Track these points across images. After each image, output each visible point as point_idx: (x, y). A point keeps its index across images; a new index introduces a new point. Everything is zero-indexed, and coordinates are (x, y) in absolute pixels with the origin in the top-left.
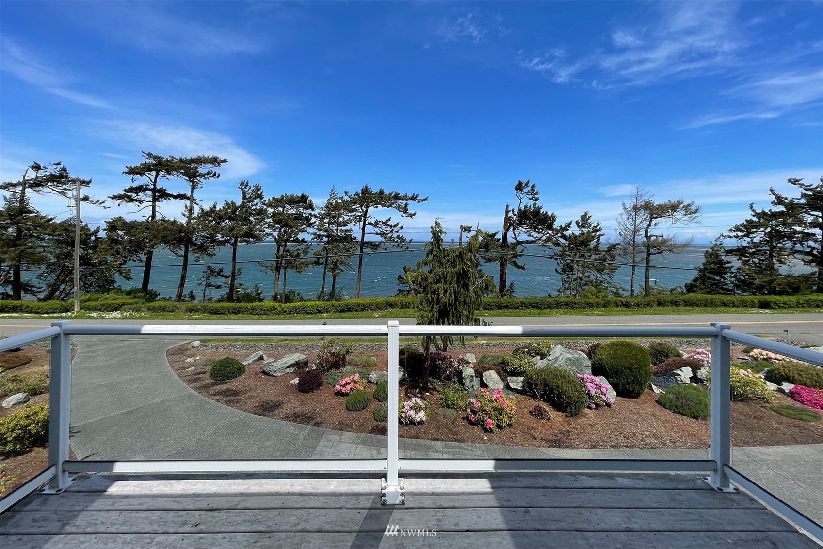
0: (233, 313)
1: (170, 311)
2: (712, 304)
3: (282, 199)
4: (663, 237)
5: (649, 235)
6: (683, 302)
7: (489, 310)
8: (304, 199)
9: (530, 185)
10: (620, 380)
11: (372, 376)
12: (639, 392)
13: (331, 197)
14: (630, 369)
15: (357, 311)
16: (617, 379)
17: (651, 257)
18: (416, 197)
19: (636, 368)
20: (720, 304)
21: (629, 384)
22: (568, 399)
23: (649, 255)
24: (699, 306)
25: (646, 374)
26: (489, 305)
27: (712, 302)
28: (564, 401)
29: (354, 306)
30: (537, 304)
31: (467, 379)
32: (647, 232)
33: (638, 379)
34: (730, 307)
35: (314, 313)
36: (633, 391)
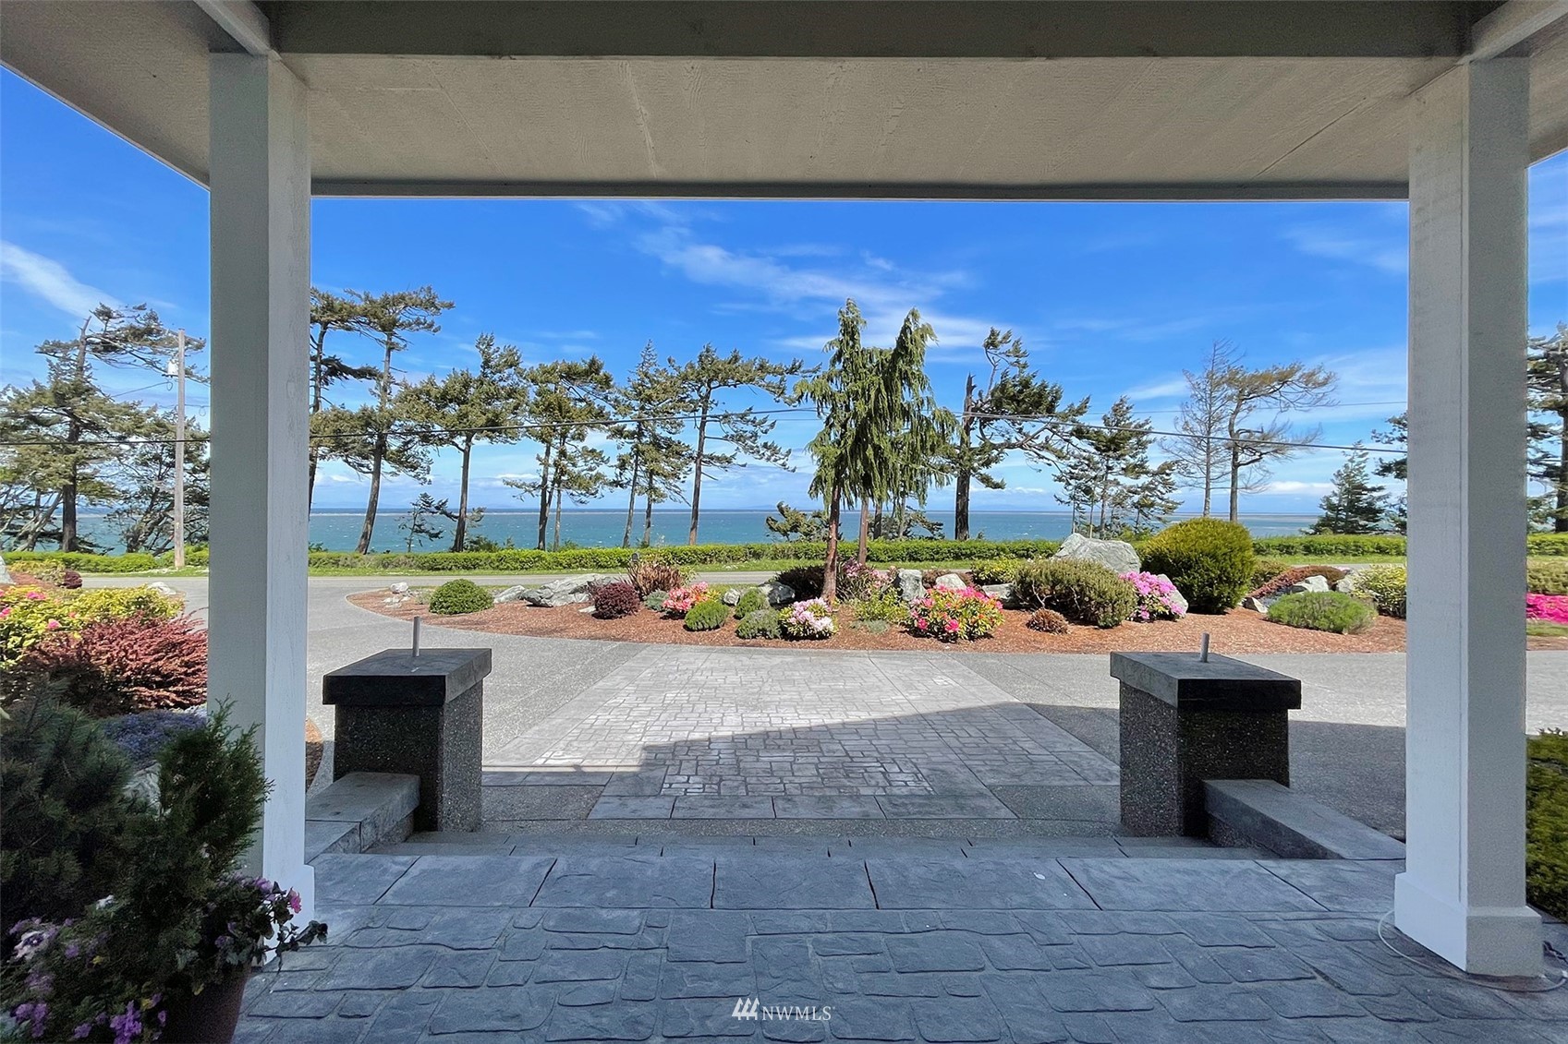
0: (464, 567)
1: (348, 565)
2: (1357, 551)
3: (554, 369)
4: (1262, 432)
5: (1236, 429)
6: (1301, 547)
7: (937, 560)
8: (594, 368)
9: (1013, 339)
10: (1194, 578)
11: (730, 594)
12: (1231, 600)
13: (644, 362)
14: (1214, 557)
15: (691, 563)
16: (1189, 577)
17: (1240, 470)
18: (800, 366)
19: (1225, 554)
20: (1371, 550)
21: (1211, 585)
22: (1099, 596)
23: (1236, 466)
24: (1332, 554)
25: (1243, 564)
26: (938, 553)
27: (1356, 546)
28: (1091, 599)
29: (686, 554)
30: (1028, 550)
31: (907, 581)
32: (1231, 425)
33: (1228, 573)
34: (1392, 555)
35: (612, 567)
36: (1219, 598)
